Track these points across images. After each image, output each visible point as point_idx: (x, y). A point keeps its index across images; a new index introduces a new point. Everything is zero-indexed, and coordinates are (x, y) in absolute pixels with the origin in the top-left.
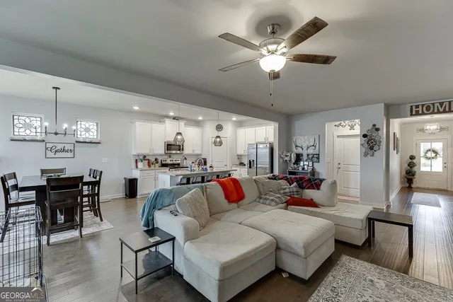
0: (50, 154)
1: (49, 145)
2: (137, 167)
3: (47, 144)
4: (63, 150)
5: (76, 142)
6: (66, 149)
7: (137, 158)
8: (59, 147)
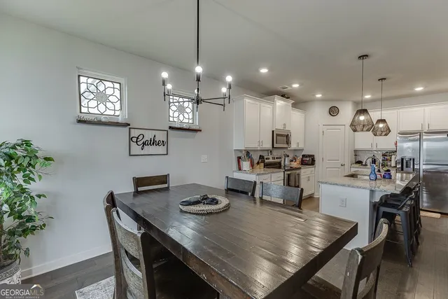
0: (136, 149)
1: (135, 133)
2: (240, 169)
3: (132, 130)
4: (153, 142)
5: (170, 128)
6: (157, 139)
7: (240, 155)
8: (149, 136)
